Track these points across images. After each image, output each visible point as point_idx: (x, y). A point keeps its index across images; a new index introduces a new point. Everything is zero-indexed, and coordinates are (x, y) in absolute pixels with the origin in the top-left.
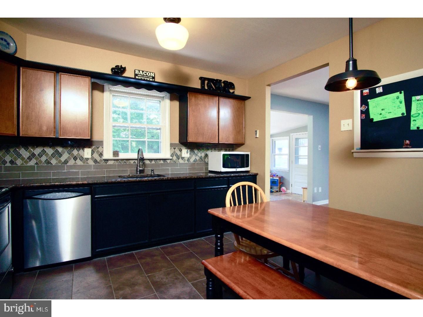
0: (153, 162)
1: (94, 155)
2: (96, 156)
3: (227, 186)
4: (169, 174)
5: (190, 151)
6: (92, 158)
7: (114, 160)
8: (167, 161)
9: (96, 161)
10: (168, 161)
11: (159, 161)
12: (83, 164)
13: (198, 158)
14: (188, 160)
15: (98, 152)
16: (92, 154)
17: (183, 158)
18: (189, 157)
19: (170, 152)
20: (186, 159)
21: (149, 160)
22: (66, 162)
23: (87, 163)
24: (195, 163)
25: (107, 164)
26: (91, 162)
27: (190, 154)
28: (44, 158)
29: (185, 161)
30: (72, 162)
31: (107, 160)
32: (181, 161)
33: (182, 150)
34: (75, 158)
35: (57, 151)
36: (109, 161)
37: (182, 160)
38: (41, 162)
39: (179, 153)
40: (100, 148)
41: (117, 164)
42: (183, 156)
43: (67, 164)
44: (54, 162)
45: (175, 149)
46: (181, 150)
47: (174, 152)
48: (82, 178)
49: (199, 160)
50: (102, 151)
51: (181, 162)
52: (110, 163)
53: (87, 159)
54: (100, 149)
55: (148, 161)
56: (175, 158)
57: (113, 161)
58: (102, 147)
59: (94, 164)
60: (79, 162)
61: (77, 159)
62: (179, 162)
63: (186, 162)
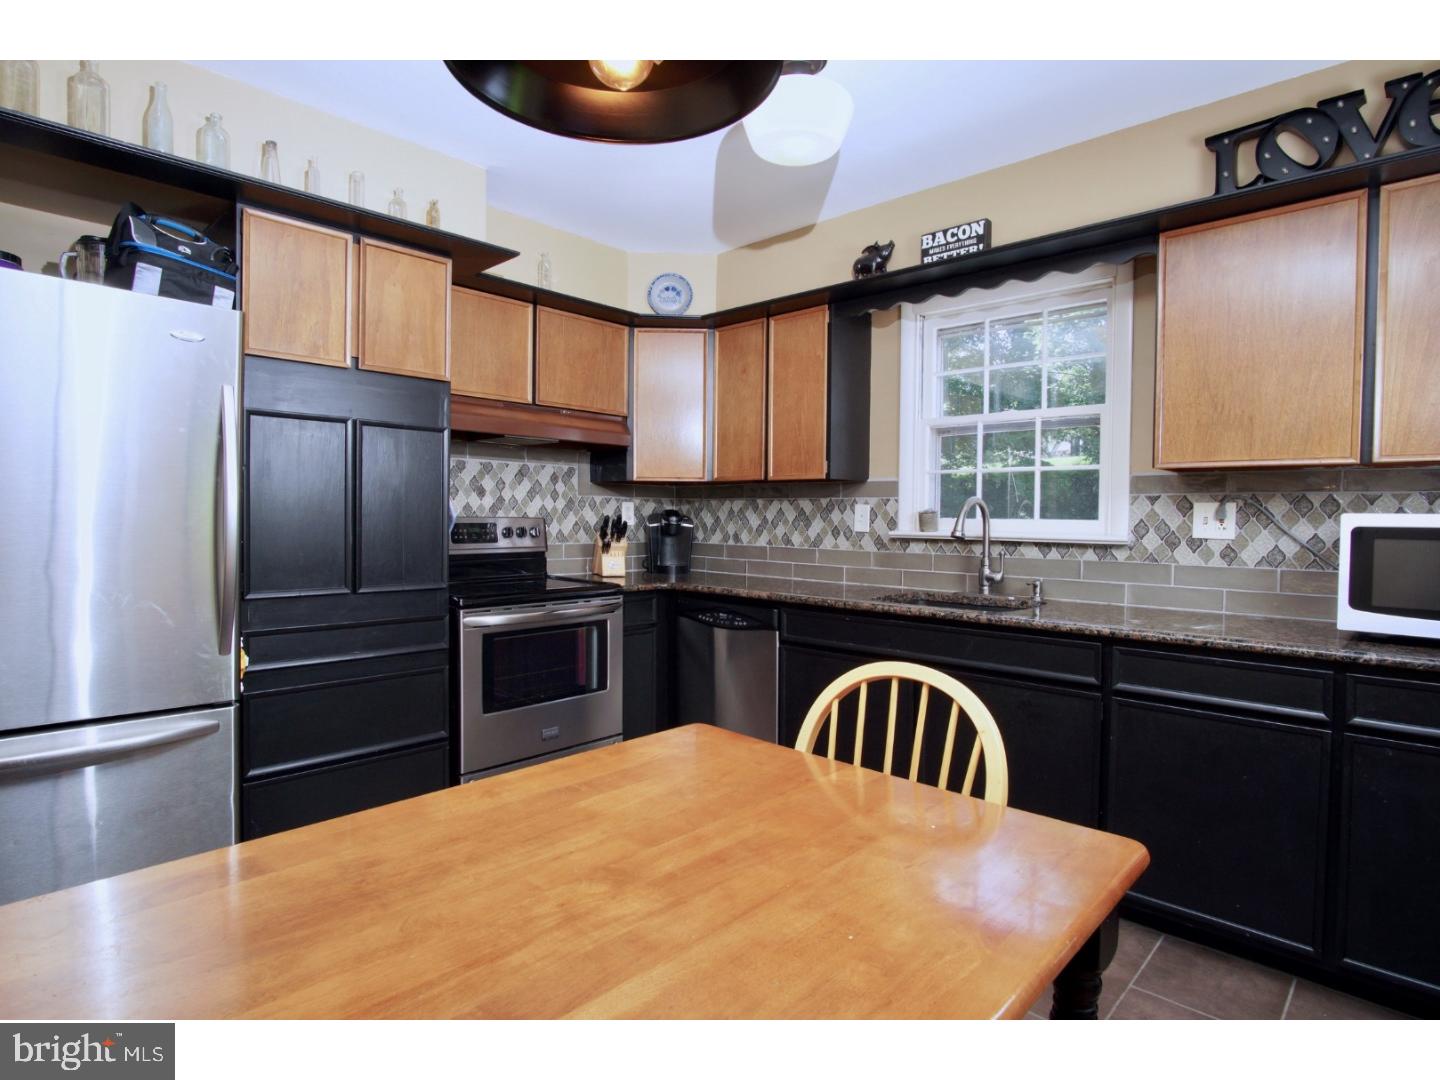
0: (1054, 554)
1: (875, 525)
2: (881, 527)
3: (1321, 715)
4: (1123, 608)
5: (1239, 510)
6: (872, 533)
7: (926, 541)
8: (1115, 552)
9: (879, 542)
10: (1121, 556)
11: (1080, 551)
12: (851, 549)
13: (1289, 548)
14: (1229, 553)
15: (886, 513)
16: (872, 522)
17: (1196, 544)
18: (1233, 537)
19: (1131, 517)
20: (1217, 549)
21: (1037, 544)
22: (819, 539)
23: (861, 546)
24: (1273, 571)
25: (908, 551)
26: (869, 546)
27: (1240, 525)
28: (780, 530)
29: (1208, 555)
30: (828, 543)
31: (906, 541)
32: (1184, 556)
33: (1191, 507)
34: (836, 533)
35: (802, 512)
36: (912, 545)
37: (1194, 552)
38: (775, 536)
39: (1174, 521)
40: (892, 502)
41: (933, 553)
42: (1196, 535)
43: (821, 547)
44: (797, 539)
45: (1153, 500)
46: (1186, 508)
47: (1153, 514)
48: (850, 589)
49: (1297, 557)
50: (896, 513)
51: (1183, 562)
52: (915, 549)
53: (861, 535)
54: (890, 508)
55: (1036, 549)
56: (1152, 542)
57: (922, 546)
58: (897, 501)
59: (876, 550)
60: (844, 544)
61: (839, 534)
62: (1176, 561)
63: (1217, 562)
